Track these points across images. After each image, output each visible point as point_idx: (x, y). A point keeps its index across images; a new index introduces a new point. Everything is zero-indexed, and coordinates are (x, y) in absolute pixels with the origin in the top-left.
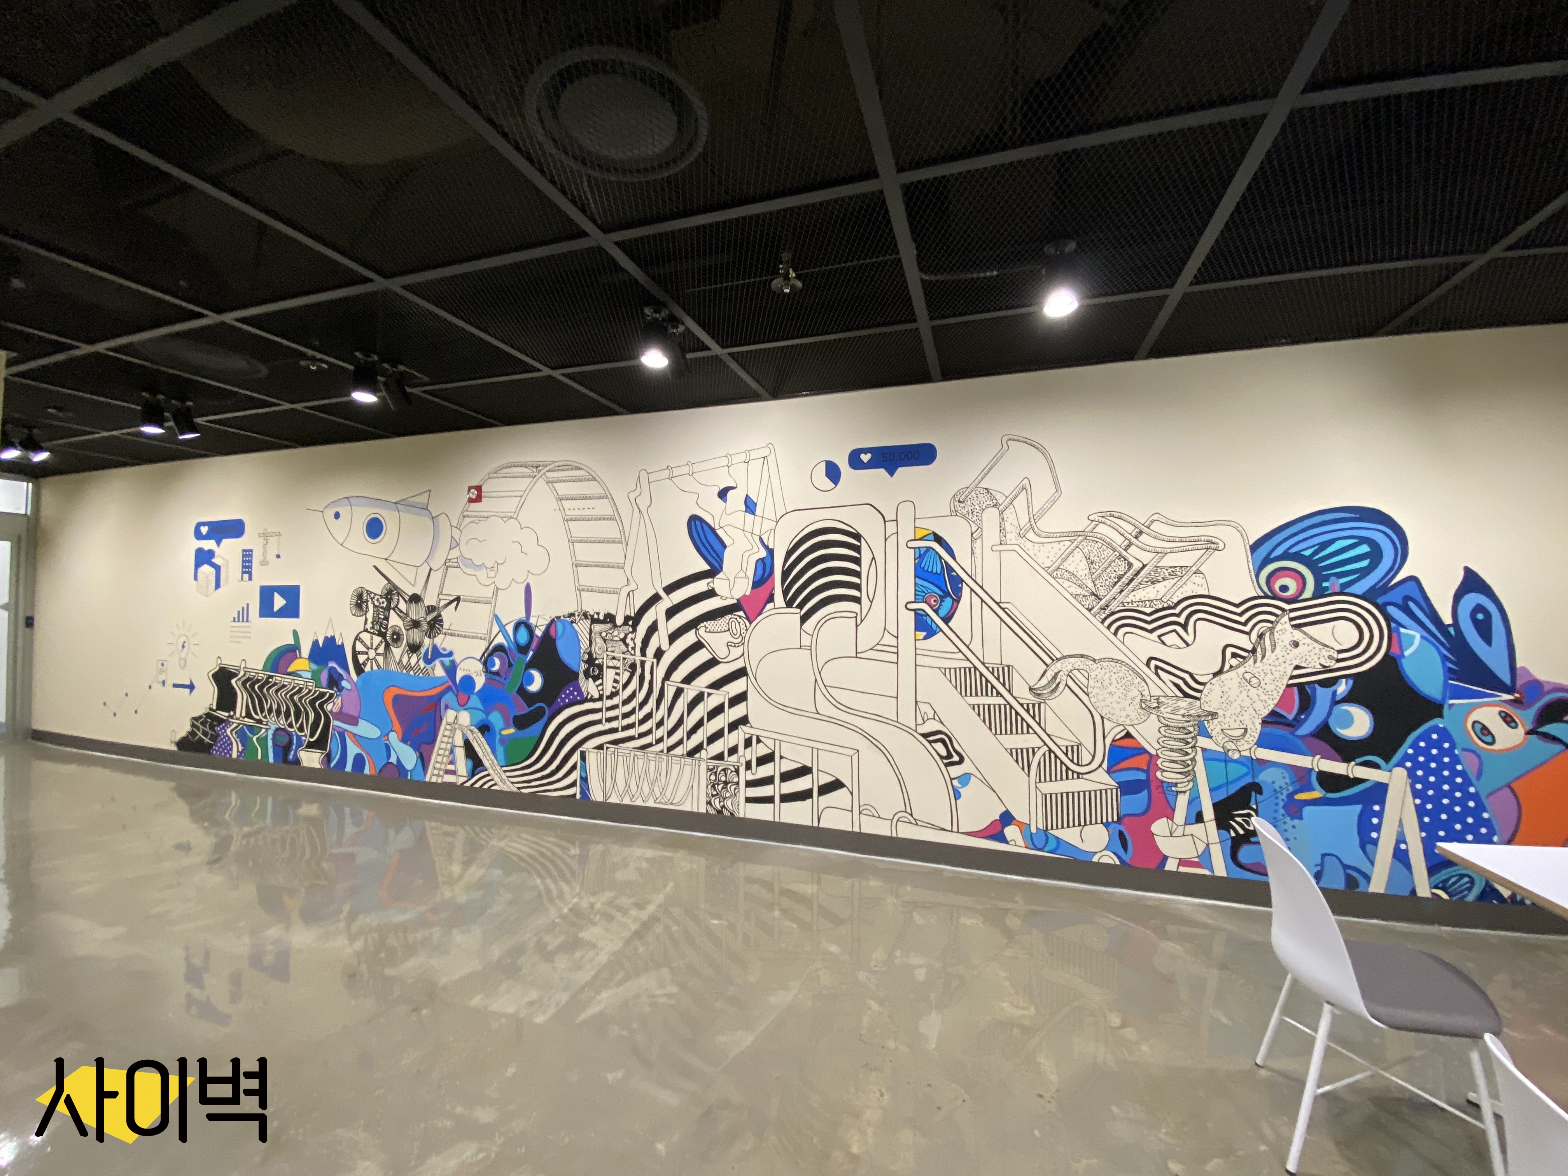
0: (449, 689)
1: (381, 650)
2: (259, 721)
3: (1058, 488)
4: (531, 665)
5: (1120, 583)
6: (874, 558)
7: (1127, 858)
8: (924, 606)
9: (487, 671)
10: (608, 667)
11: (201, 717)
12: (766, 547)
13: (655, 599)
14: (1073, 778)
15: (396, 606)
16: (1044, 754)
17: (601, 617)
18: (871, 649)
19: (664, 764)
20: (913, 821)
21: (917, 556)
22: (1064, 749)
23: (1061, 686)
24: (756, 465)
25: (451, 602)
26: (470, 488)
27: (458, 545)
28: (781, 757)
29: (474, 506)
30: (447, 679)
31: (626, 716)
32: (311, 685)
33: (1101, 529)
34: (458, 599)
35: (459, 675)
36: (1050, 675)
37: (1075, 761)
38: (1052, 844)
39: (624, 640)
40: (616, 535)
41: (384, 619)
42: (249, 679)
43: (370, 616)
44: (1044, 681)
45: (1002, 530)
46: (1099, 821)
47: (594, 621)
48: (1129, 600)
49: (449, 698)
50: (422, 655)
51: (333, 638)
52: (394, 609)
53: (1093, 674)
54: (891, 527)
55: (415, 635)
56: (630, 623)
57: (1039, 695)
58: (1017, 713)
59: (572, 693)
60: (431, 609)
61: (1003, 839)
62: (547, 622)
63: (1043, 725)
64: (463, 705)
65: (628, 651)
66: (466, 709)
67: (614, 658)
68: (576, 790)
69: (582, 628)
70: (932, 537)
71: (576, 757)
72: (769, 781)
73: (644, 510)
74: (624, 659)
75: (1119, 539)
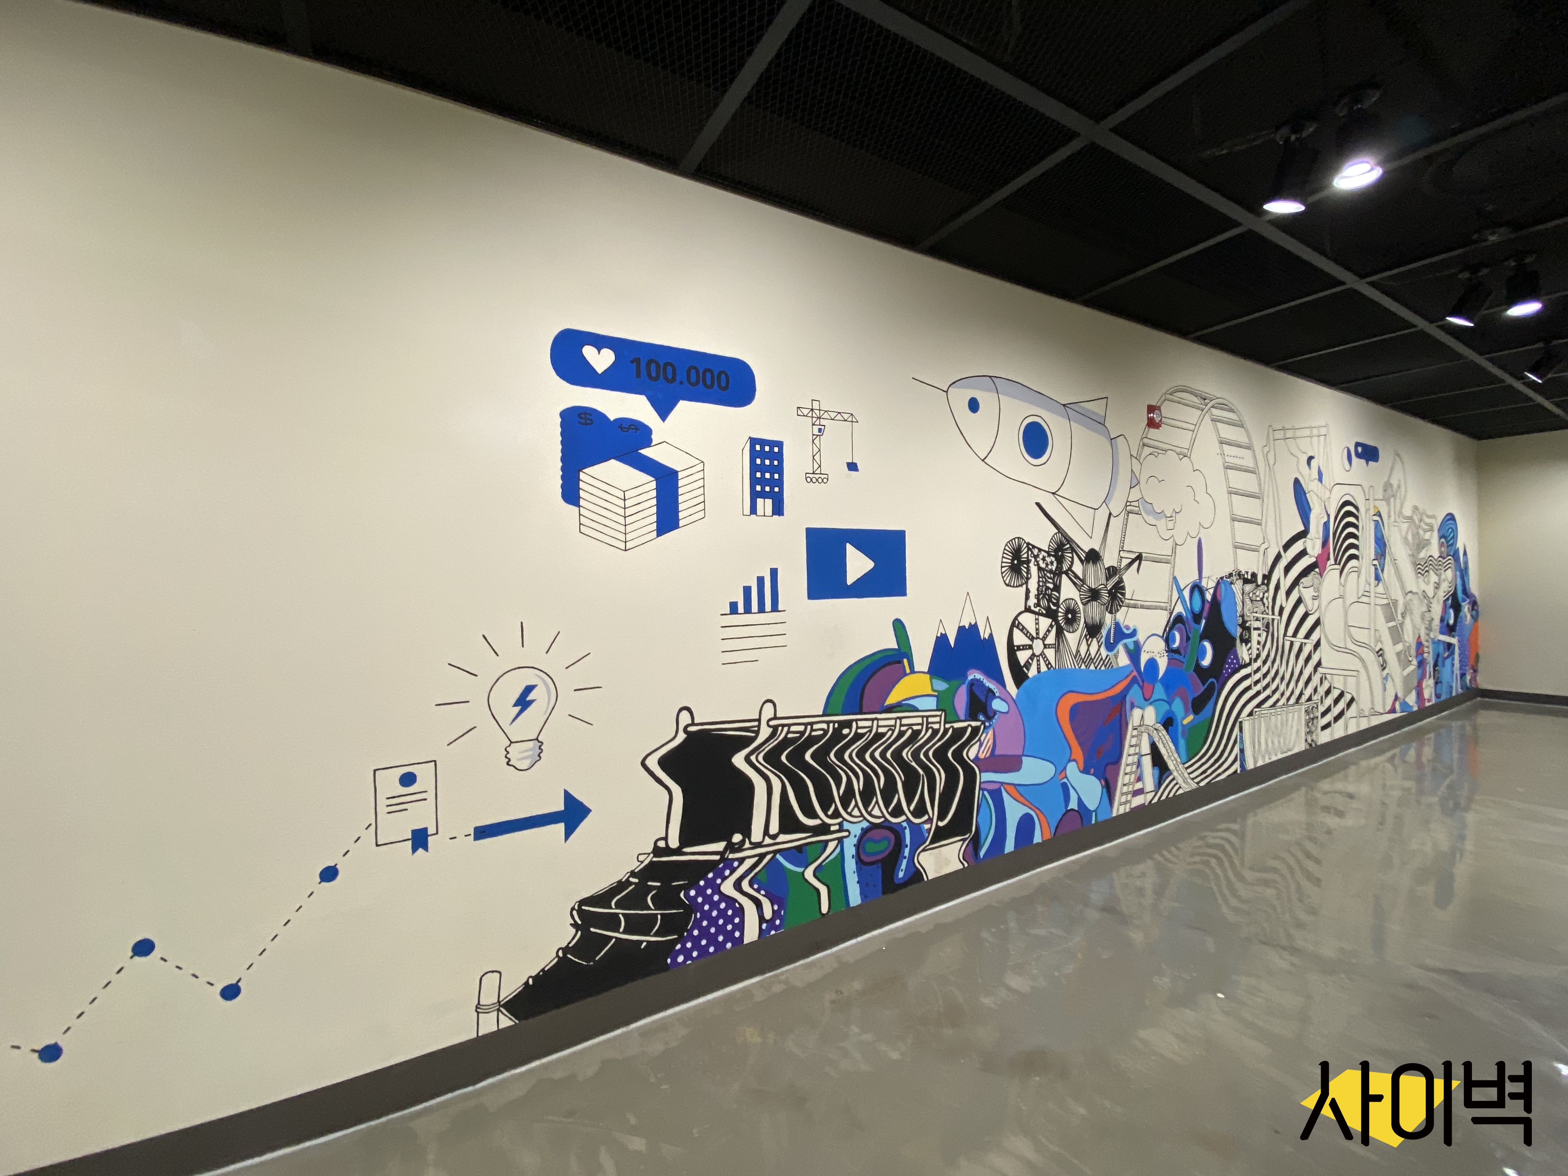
0: (1133, 682)
1: (1051, 639)
4: (1203, 637)
6: (1363, 527)
8: (1377, 563)
9: (1170, 650)
10: (1254, 629)
12: (1327, 513)
13: (1279, 557)
14: (1409, 665)
15: (1070, 569)
17: (1249, 577)
18: (1362, 595)
19: (1285, 715)
20: (1374, 713)
21: (1375, 526)
24: (1322, 441)
25: (1133, 561)
27: (1139, 483)
28: (1333, 688)
29: (1153, 432)
30: (1132, 668)
31: (1265, 675)
32: (937, 721)
33: (1414, 516)
34: (1139, 558)
35: (1144, 658)
37: (1410, 655)
38: (1405, 707)
39: (1262, 600)
40: (1254, 489)
41: (1052, 590)
43: (1033, 585)
46: (1414, 687)
48: (1419, 558)
49: (1135, 693)
50: (1103, 639)
51: (974, 627)
52: (1066, 573)
54: (1367, 504)
55: (1094, 611)
56: (1266, 581)
58: (1398, 630)
59: (1232, 661)
60: (1112, 572)
61: (1395, 711)
62: (1214, 585)
64: (1148, 699)
65: (1265, 610)
66: (1151, 704)
67: (1257, 619)
68: (1237, 766)
69: (1237, 587)
70: (1379, 514)
71: (1236, 730)
72: (1329, 709)
73: (1271, 466)
74: (1263, 619)
75: (1417, 523)
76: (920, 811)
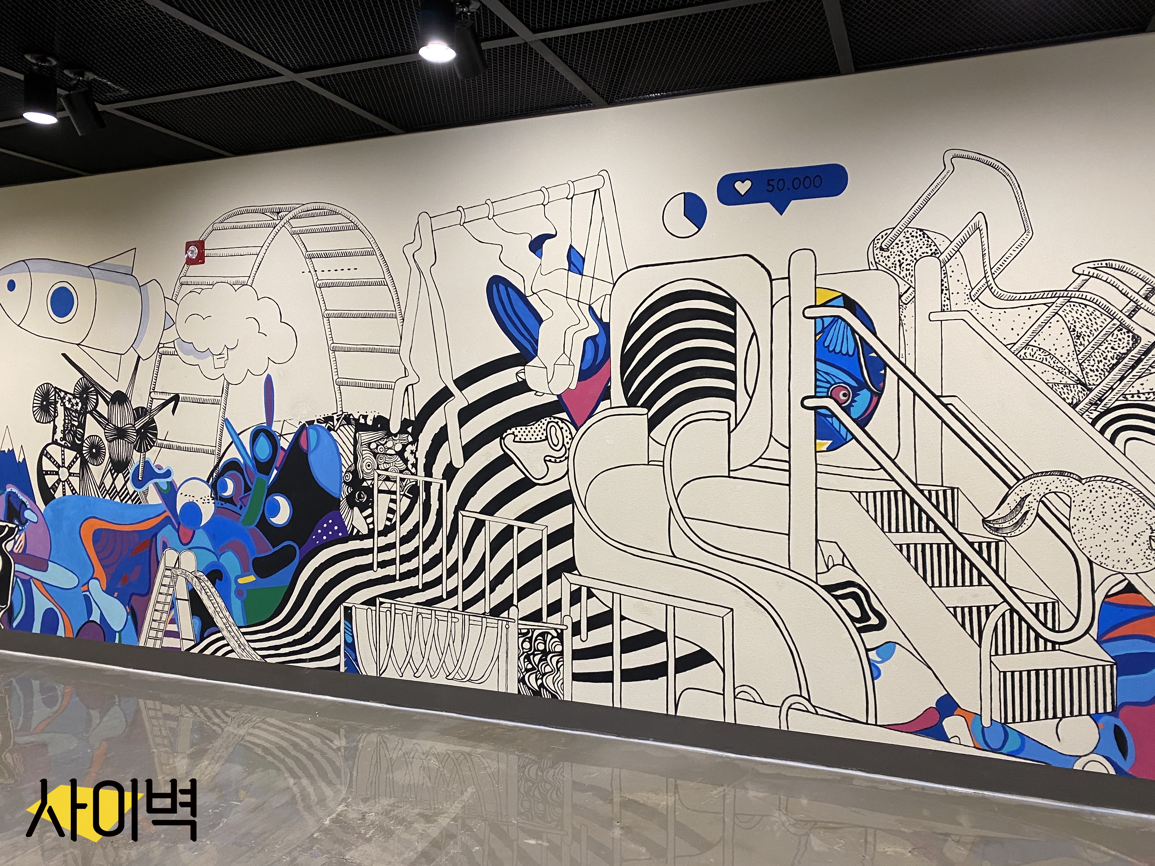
0: (167, 521)
1: (76, 469)
3: (1028, 228)
4: (274, 489)
5: (1120, 366)
6: (754, 333)
7: (1126, 765)
8: (830, 403)
9: (217, 496)
10: (380, 491)
12: (599, 321)
13: (444, 395)
14: (1045, 650)
15: (95, 409)
16: (1003, 615)
17: (370, 422)
18: (751, 465)
19: (459, 625)
20: (812, 709)
21: (819, 330)
22: (1033, 608)
23: (1030, 517)
24: (583, 202)
25: (167, 403)
26: (188, 245)
27: (174, 323)
28: (622, 618)
29: (194, 269)
30: (165, 508)
31: (405, 558)
33: (1093, 286)
34: (176, 398)
35: (181, 502)
36: (1013, 500)
37: (1050, 625)
38: (1013, 744)
39: (401, 454)
40: (389, 306)
41: (78, 427)
43: (60, 421)
44: (1005, 510)
45: (944, 289)
46: (1084, 712)
47: (360, 427)
48: (1134, 391)
49: (168, 533)
50: (130, 475)
51: (11, 452)
52: (91, 413)
53: (1078, 501)
54: (781, 288)
55: (121, 449)
56: (410, 430)
57: (997, 529)
58: (964, 556)
59: (331, 527)
60: (140, 412)
61: (942, 736)
62: (296, 429)
63: (1001, 573)
64: (186, 543)
65: (407, 469)
66: (190, 549)
67: (388, 479)
68: (339, 660)
69: (343, 437)
70: (840, 302)
71: (338, 616)
72: (605, 650)
73: (426, 270)
74: (402, 480)
75: (1119, 302)
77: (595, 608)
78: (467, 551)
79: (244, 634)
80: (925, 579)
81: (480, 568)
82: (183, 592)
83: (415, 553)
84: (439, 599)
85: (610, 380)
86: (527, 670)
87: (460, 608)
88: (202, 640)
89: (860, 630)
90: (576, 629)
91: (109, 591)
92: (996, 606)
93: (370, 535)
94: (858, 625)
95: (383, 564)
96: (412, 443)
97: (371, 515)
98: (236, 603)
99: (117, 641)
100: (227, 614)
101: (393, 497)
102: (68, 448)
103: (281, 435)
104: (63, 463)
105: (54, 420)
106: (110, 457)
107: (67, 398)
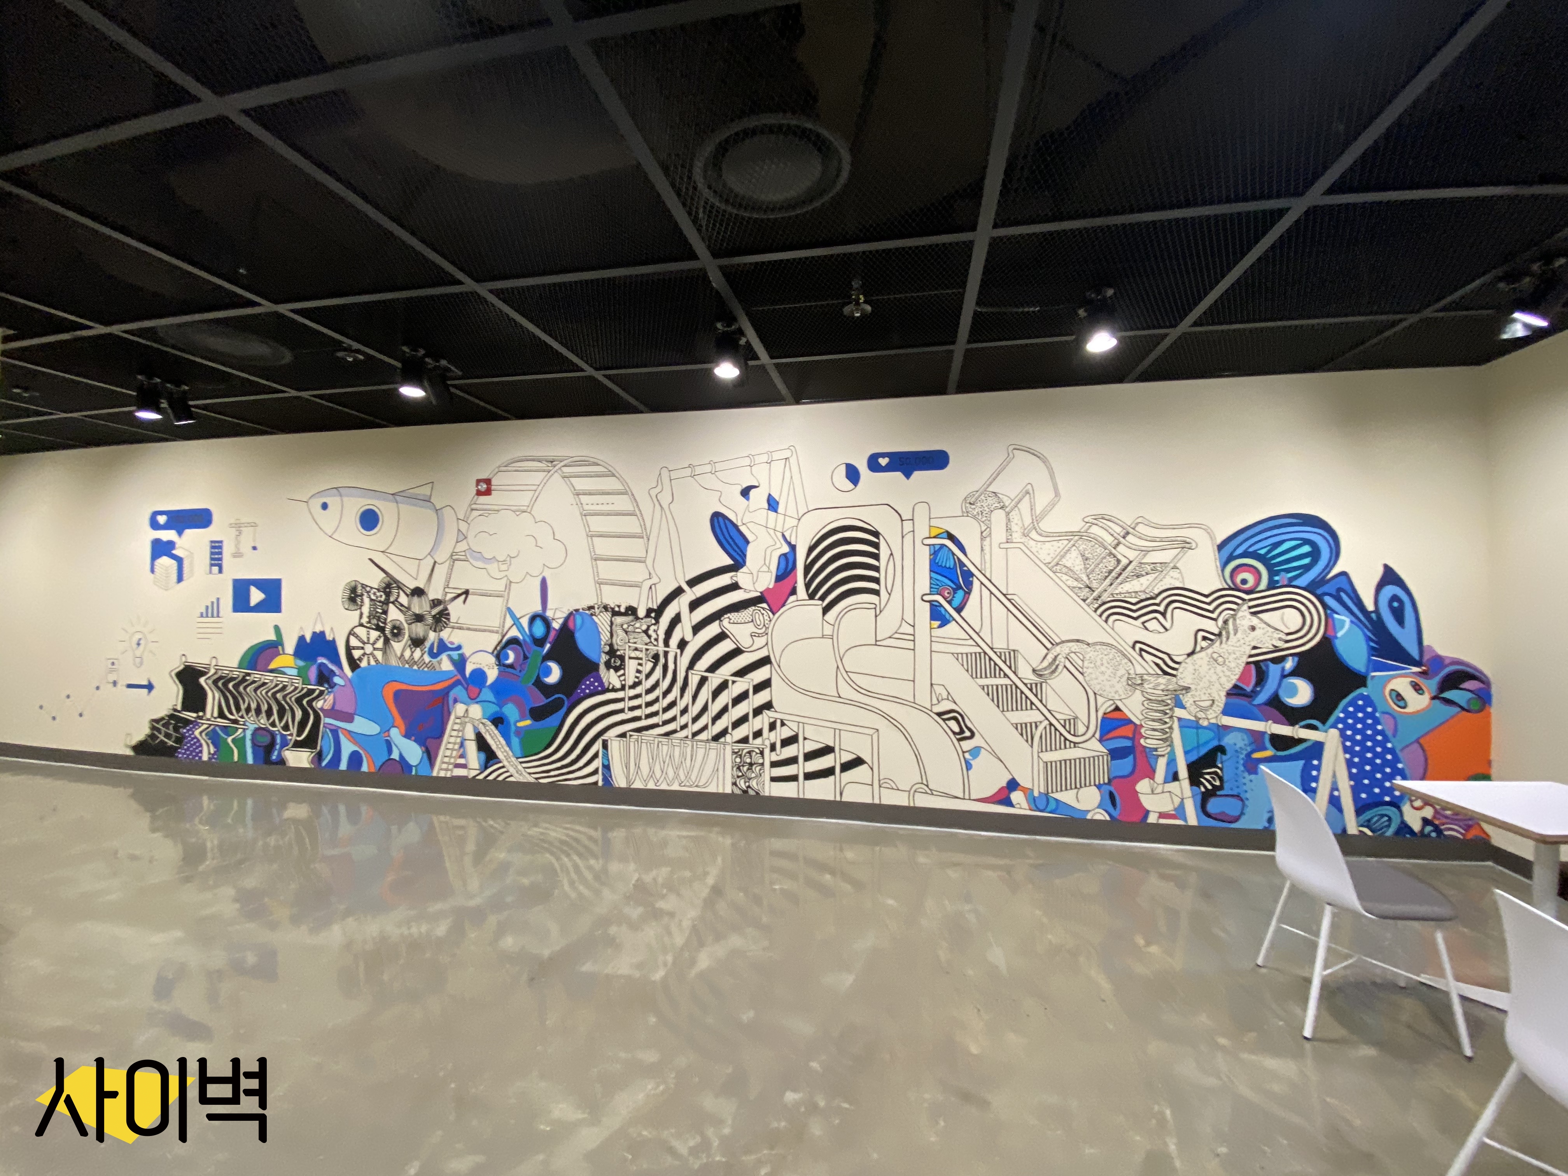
0: (457, 683)
1: (380, 644)
2: (235, 722)
3: (1057, 494)
4: (548, 657)
5: (1110, 577)
6: (892, 554)
7: (1115, 814)
8: (939, 598)
9: (500, 664)
10: (630, 658)
11: (162, 719)
12: (789, 543)
13: (678, 592)
14: (1070, 748)
15: (396, 600)
16: (1045, 728)
17: (623, 610)
18: (890, 637)
19: (689, 749)
20: (929, 792)
21: (932, 551)
22: (1062, 722)
23: (1060, 668)
24: (778, 466)
25: (459, 595)
26: (479, 482)
27: (466, 538)
28: (805, 739)
29: (483, 499)
30: (456, 673)
31: (649, 704)
32: (298, 683)
33: (1095, 530)
34: (467, 593)
35: (469, 669)
36: (1050, 658)
37: (1072, 732)
38: (1052, 805)
39: (646, 632)
40: (637, 530)
41: (381, 613)
42: (220, 678)
43: (366, 609)
44: (1045, 664)
45: (1008, 529)
46: (1092, 783)
47: (615, 613)
48: (1117, 592)
49: (458, 691)
50: (426, 649)
51: (322, 633)
52: (393, 603)
53: (1087, 657)
54: (908, 526)
55: (419, 629)
56: (653, 615)
57: (1041, 675)
58: (1022, 692)
59: (592, 684)
60: (435, 603)
61: (1009, 803)
62: (565, 615)
63: (1044, 702)
64: (473, 698)
65: (651, 642)
66: (477, 703)
67: (636, 649)
68: (599, 778)
69: (603, 620)
70: (945, 535)
71: (597, 746)
72: (793, 760)
73: (665, 506)
74: (647, 650)
75: (1109, 539)
76: (286, 727)
77: (786, 733)
78: (695, 697)
79: (521, 763)
80: (998, 706)
81: (705, 709)
82: (470, 734)
83: (657, 700)
84: (674, 732)
85: (796, 582)
86: (738, 777)
87: (690, 737)
88: (486, 768)
89: (959, 740)
90: (773, 748)
91: (407, 736)
92: (1041, 722)
93: (623, 688)
94: (958, 737)
95: (632, 709)
96: (654, 624)
97: (624, 675)
98: (515, 741)
99: (414, 773)
100: (507, 749)
101: (640, 661)
102: (373, 629)
103: (553, 619)
104: (368, 640)
105: (360, 608)
106: (409, 636)
107: (372, 592)
